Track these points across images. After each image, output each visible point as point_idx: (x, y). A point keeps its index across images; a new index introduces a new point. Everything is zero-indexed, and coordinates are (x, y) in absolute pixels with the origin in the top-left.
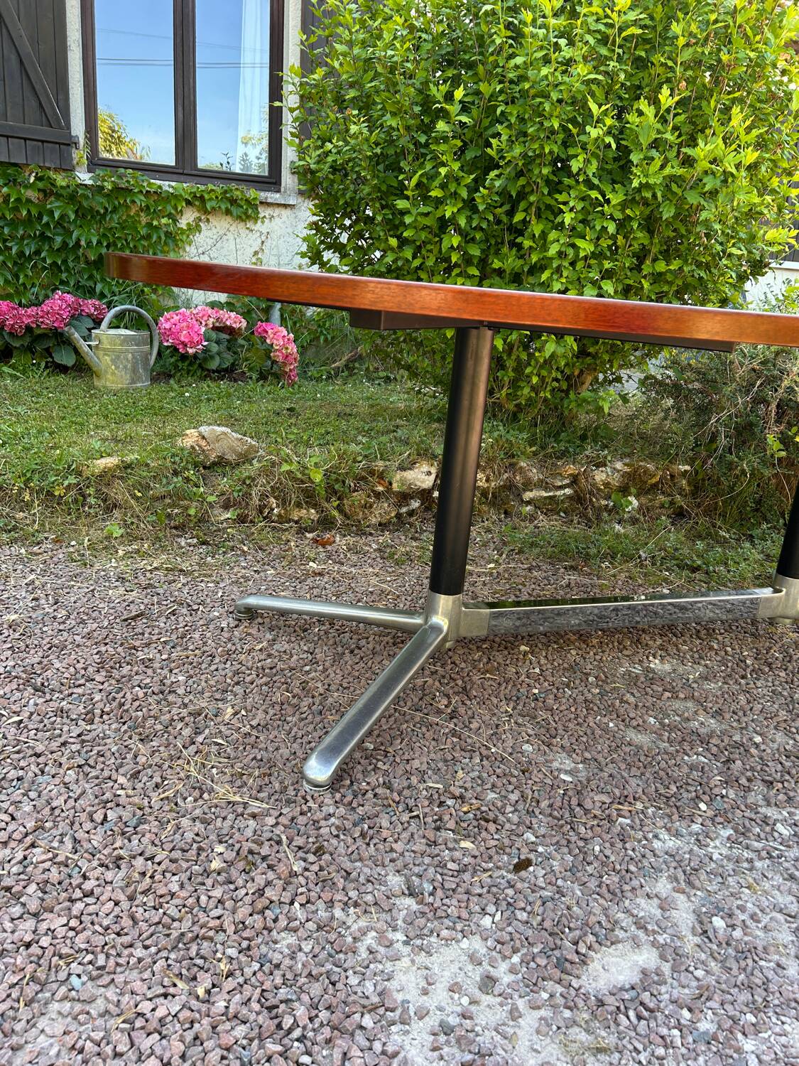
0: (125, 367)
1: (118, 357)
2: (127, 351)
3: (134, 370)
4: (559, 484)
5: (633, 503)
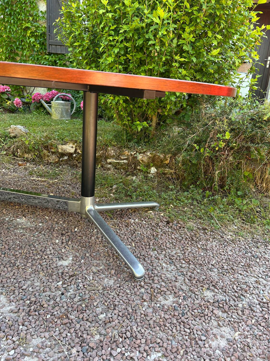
0: (59, 113)
1: (56, 109)
2: (59, 108)
3: (62, 114)
4: (122, 158)
5: (153, 170)
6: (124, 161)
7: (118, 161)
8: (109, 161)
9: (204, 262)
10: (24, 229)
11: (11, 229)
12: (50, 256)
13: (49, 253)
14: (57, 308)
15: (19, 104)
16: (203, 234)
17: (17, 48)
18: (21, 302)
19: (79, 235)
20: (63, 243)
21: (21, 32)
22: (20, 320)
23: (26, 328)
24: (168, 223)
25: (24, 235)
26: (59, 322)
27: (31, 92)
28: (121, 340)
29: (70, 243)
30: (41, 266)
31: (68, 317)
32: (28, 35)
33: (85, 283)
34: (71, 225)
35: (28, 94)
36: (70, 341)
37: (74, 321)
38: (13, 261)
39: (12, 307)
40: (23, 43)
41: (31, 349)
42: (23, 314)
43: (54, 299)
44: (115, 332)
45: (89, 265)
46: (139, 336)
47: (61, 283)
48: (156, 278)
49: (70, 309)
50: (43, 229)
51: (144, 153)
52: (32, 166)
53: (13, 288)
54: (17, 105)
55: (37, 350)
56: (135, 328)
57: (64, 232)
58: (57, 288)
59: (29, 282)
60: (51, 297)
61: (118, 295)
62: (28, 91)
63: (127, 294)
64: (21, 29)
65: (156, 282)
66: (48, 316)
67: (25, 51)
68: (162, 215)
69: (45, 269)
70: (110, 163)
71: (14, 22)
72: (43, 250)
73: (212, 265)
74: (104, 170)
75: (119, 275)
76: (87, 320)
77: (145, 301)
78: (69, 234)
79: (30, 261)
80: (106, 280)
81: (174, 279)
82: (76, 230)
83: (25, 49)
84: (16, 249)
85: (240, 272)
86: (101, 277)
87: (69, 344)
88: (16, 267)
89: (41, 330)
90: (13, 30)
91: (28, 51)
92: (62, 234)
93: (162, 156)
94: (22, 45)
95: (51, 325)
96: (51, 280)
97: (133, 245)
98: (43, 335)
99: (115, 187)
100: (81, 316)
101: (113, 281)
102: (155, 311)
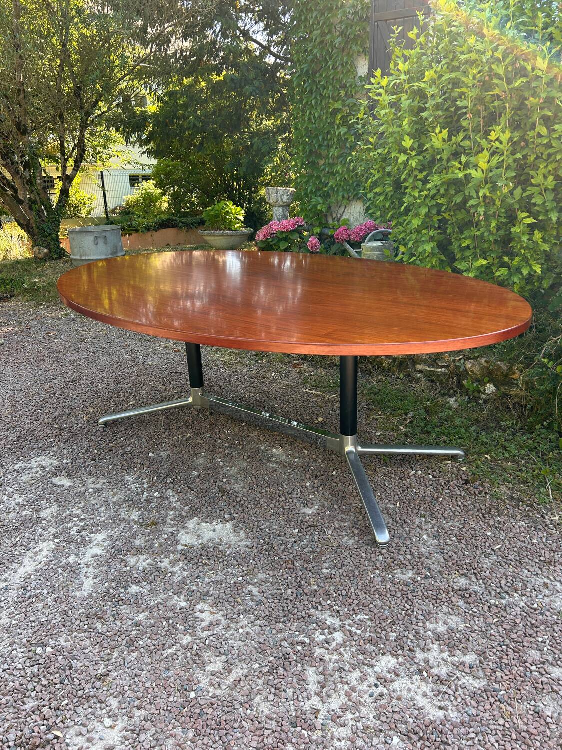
4: (440, 365)
5: (490, 388)
6: (442, 370)
7: (432, 370)
8: (418, 367)
9: (483, 544)
10: (277, 463)
11: (264, 461)
12: (295, 501)
13: (294, 496)
14: (285, 553)
15: (316, 246)
16: (511, 508)
17: (320, 146)
18: (257, 540)
19: (335, 480)
20: (313, 487)
21: (327, 118)
22: (252, 555)
23: (255, 563)
24: (466, 482)
25: (275, 471)
26: (284, 565)
27: (339, 216)
28: (335, 595)
29: (321, 489)
30: (284, 509)
31: (293, 564)
32: (337, 122)
33: (321, 537)
34: (331, 467)
35: (333, 220)
36: (289, 584)
37: (298, 568)
38: (257, 499)
39: (248, 543)
40: (329, 137)
41: (256, 581)
42: (256, 551)
43: (286, 544)
44: (332, 588)
45: (332, 518)
46: (353, 597)
47: (297, 531)
48: (403, 549)
49: (297, 558)
50: (297, 467)
51: (475, 359)
52: (309, 369)
53: (252, 526)
54: (312, 248)
55: (260, 582)
56: (352, 590)
57: (318, 474)
58: (292, 536)
59: (268, 524)
60: (284, 542)
61: (351, 557)
62: (334, 216)
63: (361, 558)
64: (327, 112)
65: (401, 553)
66: (277, 558)
67: (332, 150)
68: (464, 469)
69: (286, 513)
70: (421, 372)
71: (316, 103)
72: (290, 492)
73: (492, 550)
74: (410, 382)
75: (362, 537)
76: (310, 571)
77: (377, 569)
78: (323, 477)
79: (274, 502)
80: (346, 538)
81: (427, 554)
82: (334, 473)
83: (332, 146)
84: (263, 486)
85: (527, 568)
86: (341, 534)
87: (288, 586)
88: (259, 506)
89: (267, 568)
90: (314, 117)
91: (336, 148)
92: (316, 477)
93: (504, 367)
94: (327, 140)
95: (276, 566)
96: (288, 526)
97: (398, 505)
98: (268, 572)
99: (410, 415)
100: (306, 566)
101: (353, 541)
102: (384, 581)
